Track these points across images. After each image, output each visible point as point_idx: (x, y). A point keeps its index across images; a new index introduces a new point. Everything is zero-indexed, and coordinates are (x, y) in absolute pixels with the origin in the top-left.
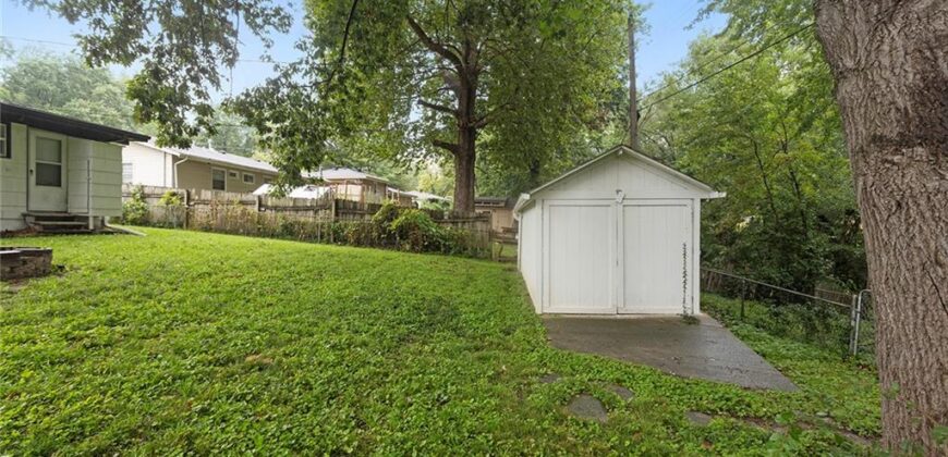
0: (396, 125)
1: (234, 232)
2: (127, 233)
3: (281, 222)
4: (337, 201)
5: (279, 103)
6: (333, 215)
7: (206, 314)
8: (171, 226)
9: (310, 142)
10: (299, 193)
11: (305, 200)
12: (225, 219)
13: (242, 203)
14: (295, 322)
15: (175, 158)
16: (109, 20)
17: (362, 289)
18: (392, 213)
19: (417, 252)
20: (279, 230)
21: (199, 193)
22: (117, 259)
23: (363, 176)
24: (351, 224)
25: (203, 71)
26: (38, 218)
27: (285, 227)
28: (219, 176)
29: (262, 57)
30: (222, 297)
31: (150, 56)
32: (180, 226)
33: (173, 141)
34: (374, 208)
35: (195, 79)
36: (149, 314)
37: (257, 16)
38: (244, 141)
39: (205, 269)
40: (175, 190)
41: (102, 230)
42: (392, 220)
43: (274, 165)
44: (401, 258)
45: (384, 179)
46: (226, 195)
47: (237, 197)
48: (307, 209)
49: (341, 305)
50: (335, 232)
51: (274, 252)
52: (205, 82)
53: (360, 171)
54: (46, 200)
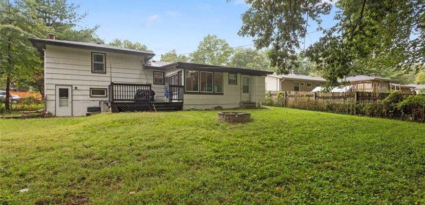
0: (399, 45)
1: (304, 108)
2: (267, 109)
3: (326, 104)
4: (358, 93)
5: (326, 48)
6: (355, 100)
7: (303, 142)
8: (280, 106)
9: (342, 64)
10: (336, 90)
11: (339, 93)
12: (300, 103)
13: (307, 96)
14: (345, 151)
15: (280, 79)
16: (263, 33)
17: (382, 140)
18: (398, 98)
19: (420, 122)
20: (325, 108)
21: (290, 93)
22: (267, 118)
23: (373, 78)
24: (368, 105)
25: (293, 42)
26: (244, 104)
27: (328, 106)
28: (297, 85)
29: (318, 29)
30: (307, 136)
31: (275, 42)
32: (283, 106)
33: (282, 72)
34: (383, 96)
35: (290, 46)
36: (282, 138)
37: (314, 11)
38: (305, 69)
39: (298, 123)
40: (281, 92)
41: (259, 108)
42: (398, 102)
43: (324, 78)
44: (407, 126)
45: (387, 78)
46: (301, 93)
47: (305, 93)
48: (340, 97)
49: (369, 147)
50: (357, 109)
51: (325, 118)
52: (294, 46)
53: (369, 75)
54: (245, 98)
